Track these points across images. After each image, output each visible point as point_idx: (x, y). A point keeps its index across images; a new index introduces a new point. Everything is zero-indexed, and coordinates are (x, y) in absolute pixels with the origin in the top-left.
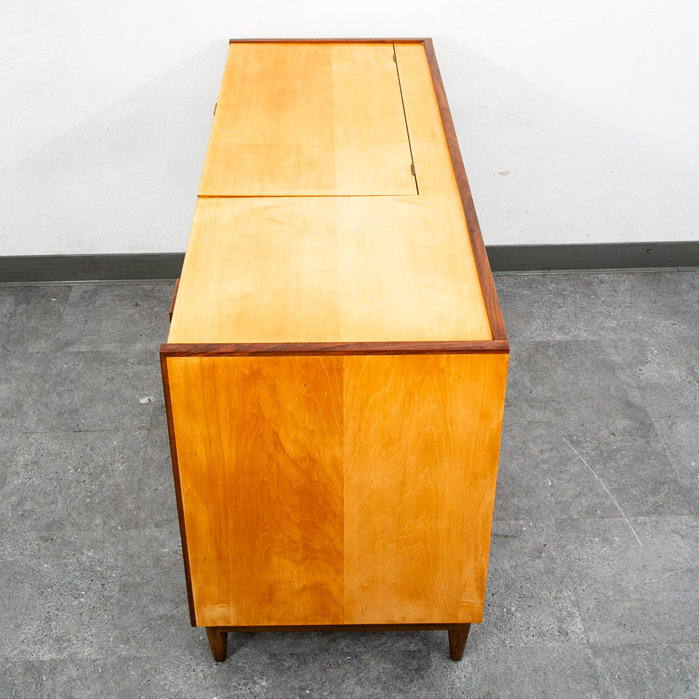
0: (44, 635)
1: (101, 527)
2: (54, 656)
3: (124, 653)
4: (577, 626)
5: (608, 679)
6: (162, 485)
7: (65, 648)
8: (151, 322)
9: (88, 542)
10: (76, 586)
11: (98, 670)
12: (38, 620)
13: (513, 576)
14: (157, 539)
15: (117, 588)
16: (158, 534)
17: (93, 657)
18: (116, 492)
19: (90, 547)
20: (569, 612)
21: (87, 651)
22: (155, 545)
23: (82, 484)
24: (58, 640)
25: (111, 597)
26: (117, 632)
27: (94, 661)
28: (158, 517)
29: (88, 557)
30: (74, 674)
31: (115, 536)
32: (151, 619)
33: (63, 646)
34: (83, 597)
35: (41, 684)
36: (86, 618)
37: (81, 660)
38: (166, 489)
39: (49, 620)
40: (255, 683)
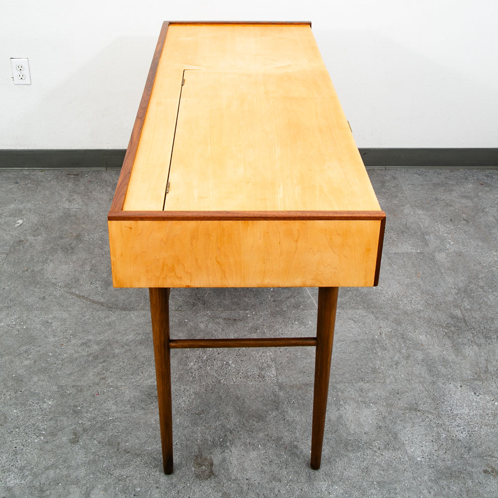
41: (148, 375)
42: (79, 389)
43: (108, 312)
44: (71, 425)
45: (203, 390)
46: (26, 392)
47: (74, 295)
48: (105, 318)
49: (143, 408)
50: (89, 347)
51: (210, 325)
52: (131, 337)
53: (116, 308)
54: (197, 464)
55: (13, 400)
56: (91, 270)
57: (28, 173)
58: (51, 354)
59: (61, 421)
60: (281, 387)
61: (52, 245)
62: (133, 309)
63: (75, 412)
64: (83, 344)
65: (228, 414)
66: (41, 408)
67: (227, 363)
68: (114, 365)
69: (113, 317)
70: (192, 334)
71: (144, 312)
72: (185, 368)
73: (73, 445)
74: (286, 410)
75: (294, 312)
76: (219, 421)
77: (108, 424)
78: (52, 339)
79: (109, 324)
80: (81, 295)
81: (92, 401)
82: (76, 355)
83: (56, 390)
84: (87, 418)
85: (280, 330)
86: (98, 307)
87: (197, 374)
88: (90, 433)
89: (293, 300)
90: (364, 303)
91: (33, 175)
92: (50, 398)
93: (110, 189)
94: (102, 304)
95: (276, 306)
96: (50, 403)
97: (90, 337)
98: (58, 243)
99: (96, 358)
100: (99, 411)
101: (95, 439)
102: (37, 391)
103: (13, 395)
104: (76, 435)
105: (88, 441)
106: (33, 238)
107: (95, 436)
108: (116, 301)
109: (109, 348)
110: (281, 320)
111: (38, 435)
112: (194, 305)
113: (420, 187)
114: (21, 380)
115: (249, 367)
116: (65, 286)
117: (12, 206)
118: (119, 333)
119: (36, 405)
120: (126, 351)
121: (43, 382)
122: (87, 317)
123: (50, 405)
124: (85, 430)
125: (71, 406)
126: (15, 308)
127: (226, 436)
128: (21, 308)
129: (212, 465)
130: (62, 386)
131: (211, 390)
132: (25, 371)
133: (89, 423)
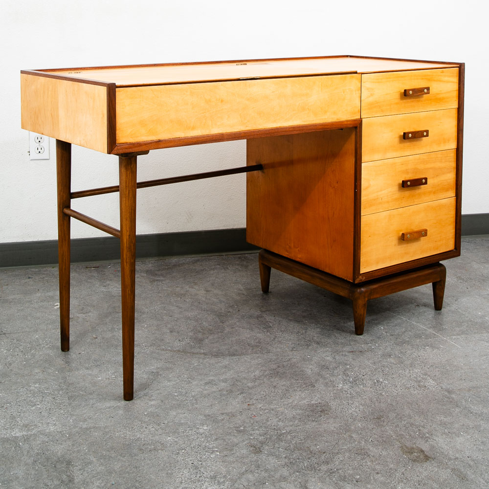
0: (12, 425)
1: (40, 374)
2: (25, 433)
3: (84, 426)
4: (431, 383)
5: (464, 402)
6: (84, 351)
7: (33, 429)
8: (44, 284)
9: (33, 381)
10: (30, 400)
11: (66, 436)
12: (4, 419)
13: (374, 367)
14: (90, 375)
15: (67, 398)
16: (90, 372)
17: (58, 430)
18: (47, 357)
19: (35, 383)
20: (422, 378)
21: (52, 428)
22: (89, 377)
23: (17, 356)
24: (26, 426)
25: (64, 403)
26: (74, 417)
27: (61, 432)
28: (87, 365)
29: (35, 387)
30: (47, 440)
31: (54, 376)
32: (101, 409)
33: (30, 428)
34: (38, 405)
35: (19, 447)
36: (45, 414)
37: (49, 433)
38: (88, 353)
39: (13, 418)
40: (198, 428)
41: (299, 398)
42: (230, 415)
43: (216, 359)
44: (243, 441)
45: (368, 402)
46: (170, 424)
47: (166, 350)
48: (217, 363)
49: (313, 421)
50: (215, 384)
51: (337, 357)
52: (257, 373)
53: (224, 355)
54: (406, 452)
55: (160, 431)
56: (171, 332)
57: (37, 270)
58: (176, 394)
59: (229, 439)
60: (449, 392)
61: (110, 318)
62: (242, 354)
63: (240, 431)
64: (206, 384)
65: (409, 415)
66: (197, 433)
67: (378, 381)
68: (256, 394)
69: (226, 361)
70: (324, 365)
71: (257, 355)
72: (335, 388)
73: (257, 454)
74: (467, 406)
75: (418, 340)
76: (405, 421)
77: (285, 436)
78: (169, 383)
79: (226, 367)
80: (175, 350)
81: (252, 422)
82: (205, 392)
83: (204, 418)
84: (257, 434)
85: (415, 354)
86: (202, 356)
87: (352, 392)
88: (270, 444)
89: (410, 333)
90: (485, 329)
91: (45, 271)
92: (203, 425)
93: (146, 275)
94: (205, 354)
95: (397, 338)
96: (205, 428)
97: (212, 378)
98: (116, 316)
99: (231, 391)
100: (266, 427)
101: (279, 448)
102: (183, 422)
103: (156, 427)
104: (255, 447)
105: (272, 450)
106: (84, 315)
107: (277, 445)
108: (219, 350)
109: (239, 383)
110: (410, 347)
111: (211, 452)
112: (308, 346)
113: (476, 250)
114: (158, 416)
115: (403, 382)
116: (151, 346)
117: (38, 295)
118: (242, 372)
119: (190, 431)
120: (260, 384)
121: (185, 415)
122: (195, 365)
123: (206, 429)
124: (262, 443)
125: (231, 428)
126: (105, 366)
127: (420, 430)
128: (113, 365)
129: (422, 451)
130: (209, 415)
131: (377, 400)
132: (157, 409)
133: (262, 437)
